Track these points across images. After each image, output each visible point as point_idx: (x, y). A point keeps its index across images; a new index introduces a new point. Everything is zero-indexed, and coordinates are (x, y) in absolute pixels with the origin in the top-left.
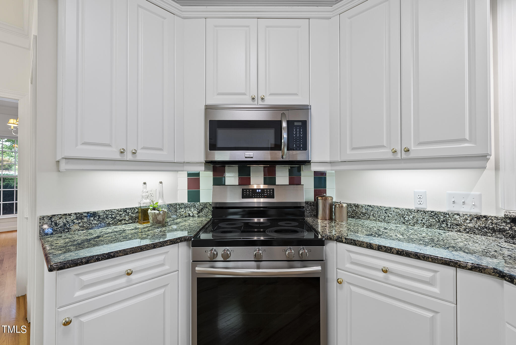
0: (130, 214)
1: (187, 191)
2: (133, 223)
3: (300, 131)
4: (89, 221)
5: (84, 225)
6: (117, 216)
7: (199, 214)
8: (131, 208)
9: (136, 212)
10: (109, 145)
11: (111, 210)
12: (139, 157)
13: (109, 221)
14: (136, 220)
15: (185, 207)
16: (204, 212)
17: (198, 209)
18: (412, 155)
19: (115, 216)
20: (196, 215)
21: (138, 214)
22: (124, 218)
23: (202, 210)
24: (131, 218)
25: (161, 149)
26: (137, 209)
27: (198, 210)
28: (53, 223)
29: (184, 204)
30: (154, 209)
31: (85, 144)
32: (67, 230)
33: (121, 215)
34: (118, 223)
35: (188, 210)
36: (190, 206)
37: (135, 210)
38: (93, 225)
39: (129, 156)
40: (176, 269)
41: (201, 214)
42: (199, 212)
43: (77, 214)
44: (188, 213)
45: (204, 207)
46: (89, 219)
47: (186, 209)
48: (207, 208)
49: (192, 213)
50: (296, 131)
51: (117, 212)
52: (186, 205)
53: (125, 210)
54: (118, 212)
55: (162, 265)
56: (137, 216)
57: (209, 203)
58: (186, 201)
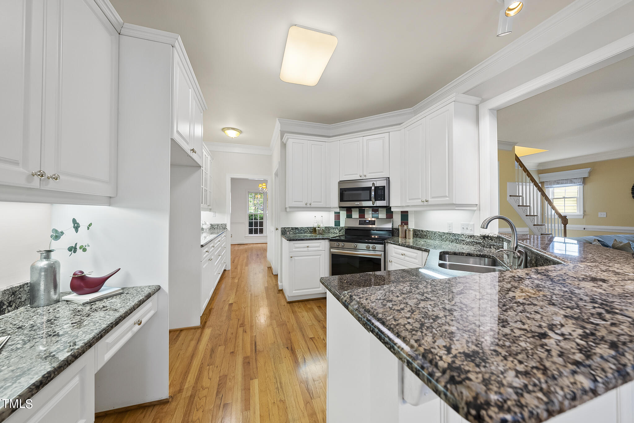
1: (334, 221)
2: (310, 233)
3: (382, 191)
5: (294, 232)
6: (305, 230)
9: (312, 229)
10: (302, 202)
11: (303, 227)
12: (312, 206)
13: (302, 231)
14: (312, 232)
15: (333, 229)
16: (342, 231)
18: (430, 203)
22: (307, 231)
24: (310, 231)
25: (321, 202)
26: (312, 227)
28: (285, 230)
30: (318, 228)
31: (295, 202)
34: (305, 233)
35: (335, 230)
36: (335, 228)
38: (297, 233)
39: (308, 206)
40: (324, 250)
42: (339, 231)
43: (292, 228)
46: (295, 230)
48: (343, 229)
50: (380, 191)
53: (308, 228)
55: (319, 247)
57: (344, 227)
58: (333, 226)
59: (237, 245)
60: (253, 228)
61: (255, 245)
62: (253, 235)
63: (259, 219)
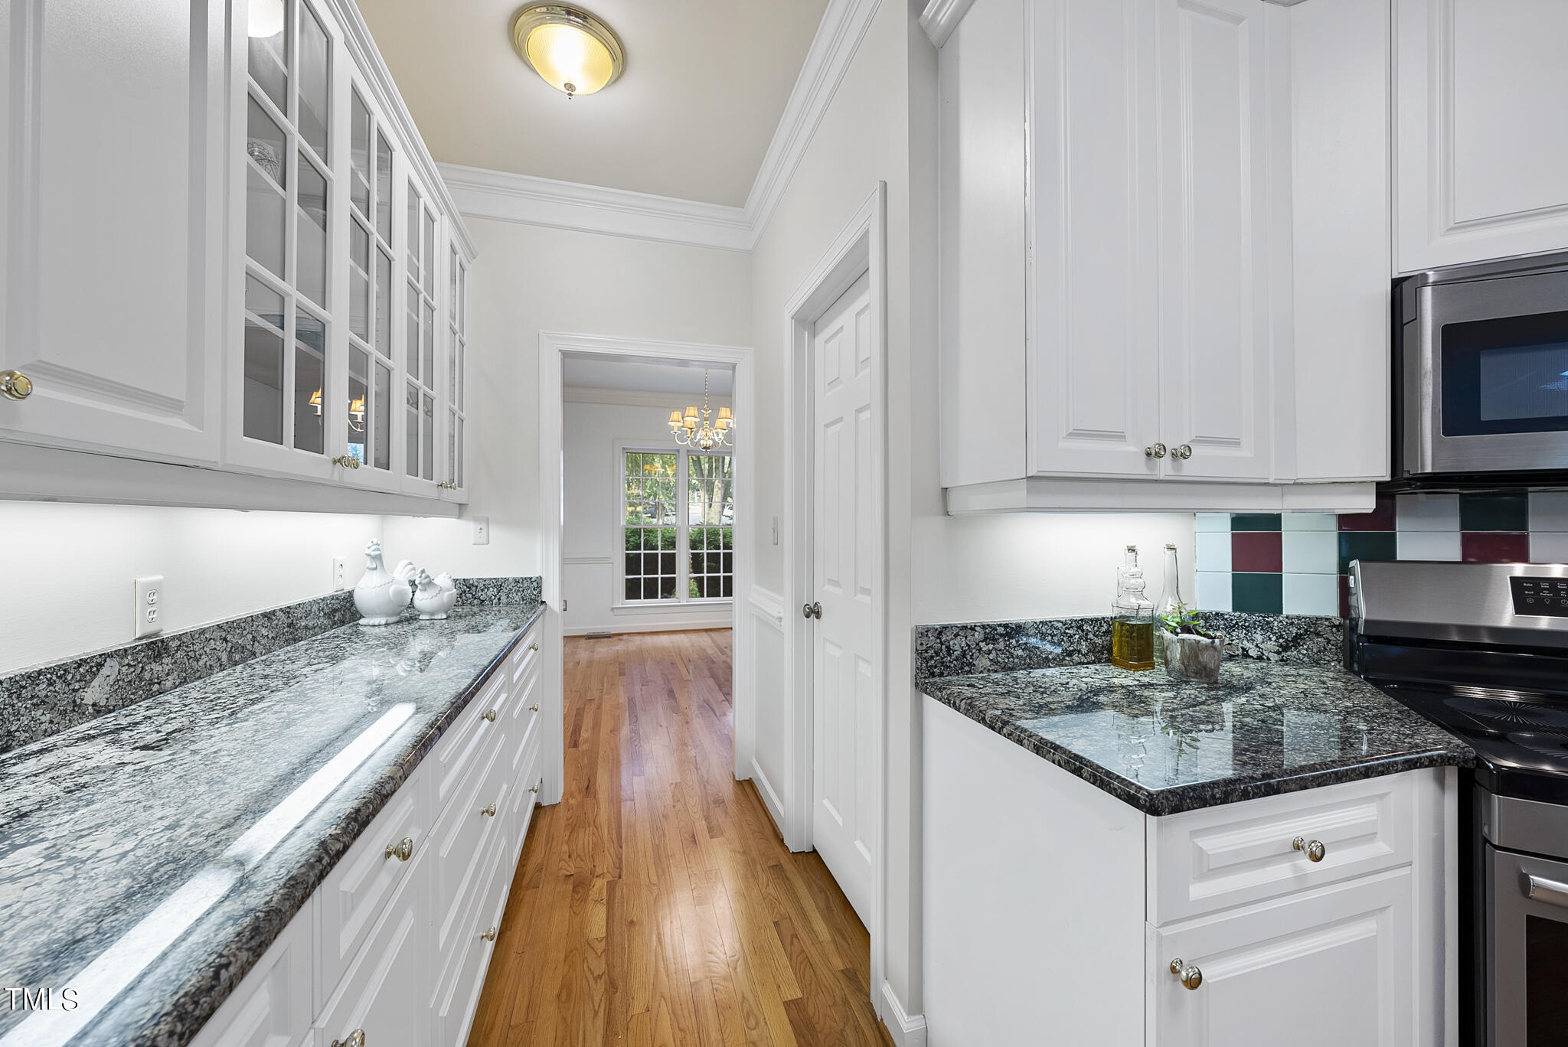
0: (1091, 636)
1: (1230, 575)
2: (1095, 663)
4: (1007, 648)
5: (999, 659)
6: (1063, 640)
7: (1283, 654)
8: (1092, 620)
9: (1103, 632)
10: (1122, 437)
11: (1050, 622)
14: (1104, 656)
15: (1231, 628)
16: (1307, 650)
17: (1283, 638)
19: (1058, 640)
20: (1274, 657)
21: (1108, 638)
22: (1077, 646)
23: (1296, 641)
24: (1093, 649)
25: (1236, 443)
26: (1105, 622)
27: (1281, 641)
28: (943, 647)
29: (1226, 617)
32: (967, 668)
33: (1071, 637)
34: (1065, 660)
35: (1242, 636)
36: (1247, 624)
37: (1101, 626)
38: (1016, 660)
39: (1164, 468)
41: (1292, 653)
42: (1285, 648)
43: (986, 629)
44: (1242, 648)
45: (1306, 631)
46: (1008, 643)
47: (1234, 634)
48: (1318, 635)
49: (1257, 646)
51: (1064, 627)
52: (1232, 620)
53: (1080, 625)
54: (1066, 629)
56: (1105, 643)
57: (1327, 619)
58: (1226, 606)
59: (583, 642)
60: (642, 576)
61: (649, 639)
62: (642, 602)
63: (659, 544)
